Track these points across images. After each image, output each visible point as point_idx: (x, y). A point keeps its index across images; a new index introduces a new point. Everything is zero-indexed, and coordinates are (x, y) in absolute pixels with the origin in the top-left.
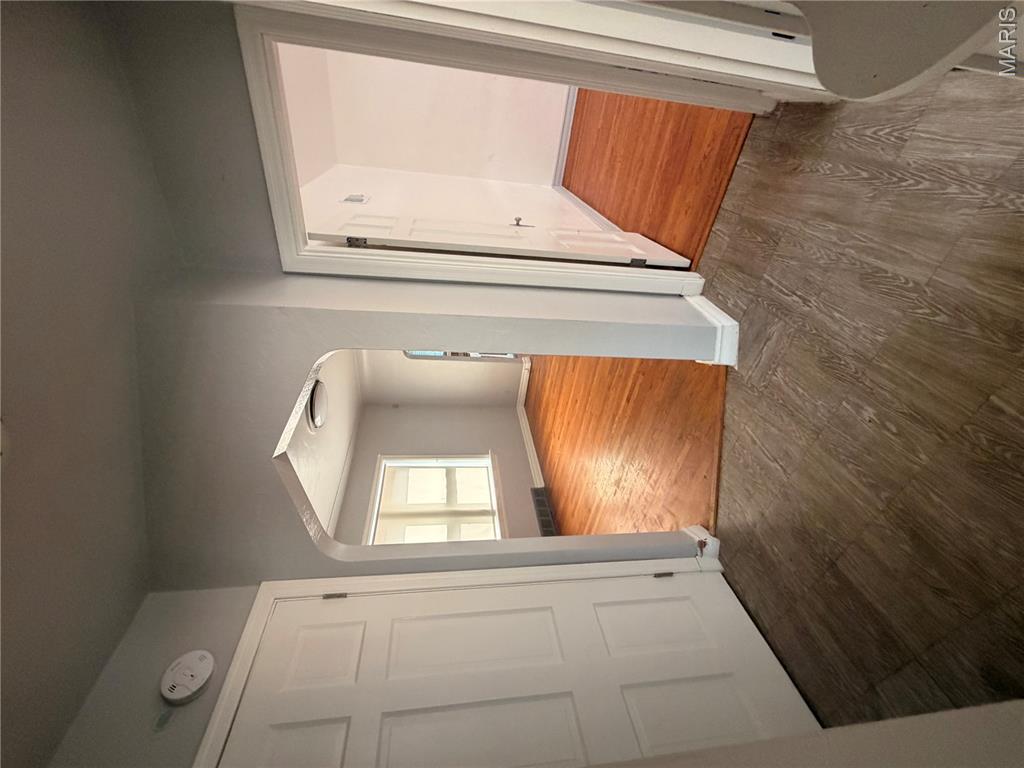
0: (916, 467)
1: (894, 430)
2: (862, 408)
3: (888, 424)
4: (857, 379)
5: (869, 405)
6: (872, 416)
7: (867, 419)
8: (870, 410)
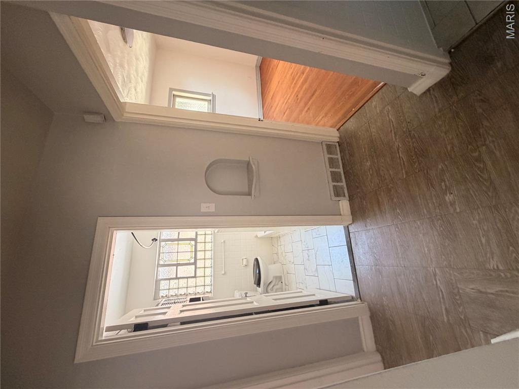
0: (446, 164)
1: (443, 184)
2: (450, 202)
3: (444, 188)
4: (441, 216)
5: (445, 200)
6: (448, 195)
7: (452, 195)
8: (447, 198)
